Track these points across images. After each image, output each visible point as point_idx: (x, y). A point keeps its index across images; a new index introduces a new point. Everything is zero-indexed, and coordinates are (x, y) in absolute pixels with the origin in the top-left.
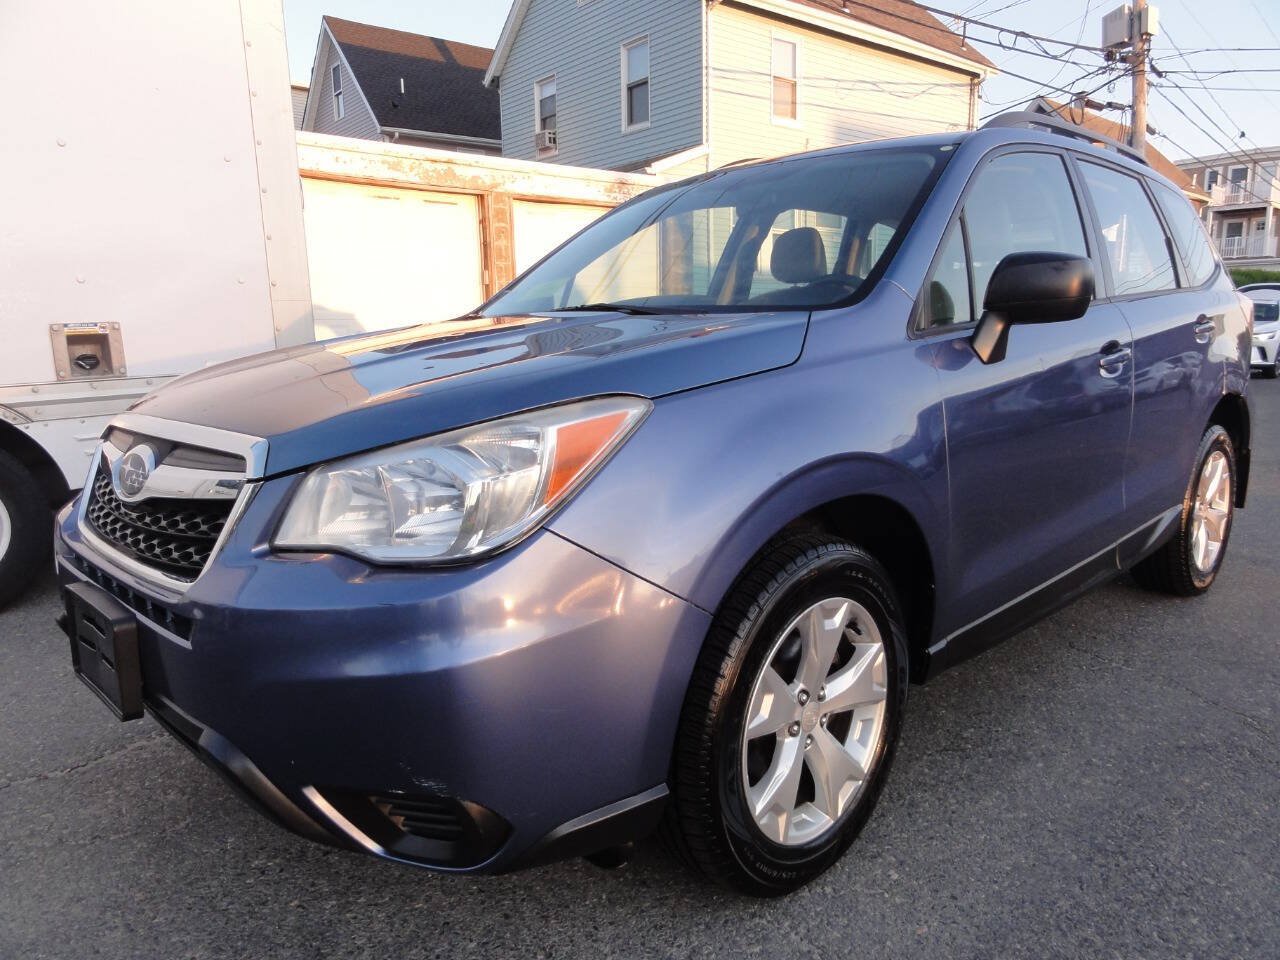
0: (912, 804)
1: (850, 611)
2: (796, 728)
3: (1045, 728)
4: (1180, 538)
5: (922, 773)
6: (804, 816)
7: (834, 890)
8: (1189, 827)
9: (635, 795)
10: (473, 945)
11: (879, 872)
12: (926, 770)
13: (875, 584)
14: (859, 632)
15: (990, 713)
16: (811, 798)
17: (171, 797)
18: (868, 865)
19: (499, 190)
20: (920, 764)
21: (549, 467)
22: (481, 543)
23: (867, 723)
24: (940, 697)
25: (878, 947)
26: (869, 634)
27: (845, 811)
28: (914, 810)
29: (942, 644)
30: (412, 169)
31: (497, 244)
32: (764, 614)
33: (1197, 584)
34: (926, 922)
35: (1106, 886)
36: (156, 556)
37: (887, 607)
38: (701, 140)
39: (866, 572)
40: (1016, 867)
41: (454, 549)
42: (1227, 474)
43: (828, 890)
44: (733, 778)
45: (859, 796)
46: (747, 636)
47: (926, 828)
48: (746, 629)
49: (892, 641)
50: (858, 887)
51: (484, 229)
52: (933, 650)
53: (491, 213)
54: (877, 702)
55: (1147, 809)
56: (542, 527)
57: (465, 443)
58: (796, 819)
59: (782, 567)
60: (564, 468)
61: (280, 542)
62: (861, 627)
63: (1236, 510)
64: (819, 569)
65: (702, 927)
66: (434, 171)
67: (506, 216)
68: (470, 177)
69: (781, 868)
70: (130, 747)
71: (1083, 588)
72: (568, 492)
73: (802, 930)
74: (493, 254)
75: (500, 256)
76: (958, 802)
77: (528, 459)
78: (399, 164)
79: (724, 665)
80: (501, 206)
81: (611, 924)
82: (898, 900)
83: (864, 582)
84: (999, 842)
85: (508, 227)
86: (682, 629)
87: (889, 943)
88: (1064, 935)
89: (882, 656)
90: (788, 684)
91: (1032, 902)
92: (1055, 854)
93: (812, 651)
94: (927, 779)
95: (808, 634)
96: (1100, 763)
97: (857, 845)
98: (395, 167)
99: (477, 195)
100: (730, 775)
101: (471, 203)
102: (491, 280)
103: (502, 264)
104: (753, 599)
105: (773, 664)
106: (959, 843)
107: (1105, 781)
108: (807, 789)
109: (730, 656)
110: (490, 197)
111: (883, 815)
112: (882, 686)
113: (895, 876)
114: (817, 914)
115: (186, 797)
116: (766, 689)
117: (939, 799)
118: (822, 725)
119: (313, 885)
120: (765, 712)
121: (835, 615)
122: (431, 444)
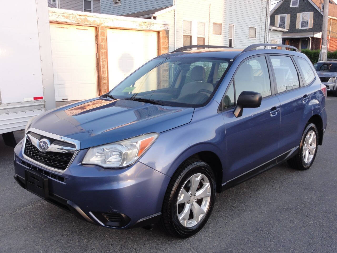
0: (217, 221)
1: (202, 176)
2: (189, 202)
3: (253, 204)
4: (299, 155)
5: (221, 214)
6: (191, 222)
7: (197, 237)
8: (279, 225)
9: (155, 214)
10: (118, 248)
11: (208, 234)
12: (222, 214)
13: (208, 170)
14: (204, 181)
15: (241, 201)
16: (193, 218)
17: (39, 220)
18: (205, 233)
19: (102, 25)
20: (221, 212)
21: (139, 149)
22: (126, 164)
23: (206, 201)
24: (230, 197)
25: (205, 247)
26: (207, 181)
27: (200, 221)
28: (218, 222)
29: (225, 183)
30: (73, 18)
31: (101, 44)
32: (182, 177)
33: (305, 167)
34: (216, 243)
35: (256, 237)
36: (52, 164)
37: (211, 175)
38: (173, 4)
39: (205, 168)
40: (238, 233)
41: (120, 165)
42: (315, 136)
43: (196, 237)
44: (175, 212)
45: (204, 218)
46: (178, 182)
47: (220, 226)
48: (178, 181)
49: (212, 183)
50: (202, 237)
51: (97, 38)
52: (222, 185)
53: (100, 34)
54: (208, 197)
55: (271, 222)
56: (138, 161)
57: (122, 144)
58: (189, 222)
59: (186, 167)
60: (142, 149)
61: (83, 163)
62: (204, 180)
63: (319, 146)
64: (195, 167)
65: (168, 244)
66: (80, 19)
67: (104, 34)
68: (92, 21)
69: (185, 232)
70: (23, 209)
71: (265, 169)
72: (142, 154)
73: (189, 245)
74: (100, 47)
75: (102, 48)
76: (228, 220)
77: (135, 147)
78: (68, 16)
79: (173, 188)
80: (103, 31)
81: (148, 244)
82: (211, 239)
83: (205, 170)
84: (235, 228)
85: (105, 38)
86: (165, 180)
87: (207, 247)
88: (244, 245)
89: (209, 186)
90: (187, 192)
91: (239, 240)
92: (247, 231)
93: (193, 185)
94: (222, 216)
95: (192, 182)
96: (264, 212)
97: (203, 229)
98: (66, 17)
99: (95, 27)
100: (174, 211)
101: (93, 29)
102: (99, 56)
103: (103, 51)
104: (180, 174)
105: (184, 188)
106: (226, 228)
107: (263, 216)
108: (191, 216)
109: (174, 186)
110: (99, 27)
111: (210, 223)
112: (209, 193)
113: (211, 235)
114: (193, 242)
115: (43, 220)
116: (182, 193)
117: (224, 220)
118: (195, 202)
119: (80, 237)
120: (182, 198)
121: (198, 177)
122: (115, 144)
